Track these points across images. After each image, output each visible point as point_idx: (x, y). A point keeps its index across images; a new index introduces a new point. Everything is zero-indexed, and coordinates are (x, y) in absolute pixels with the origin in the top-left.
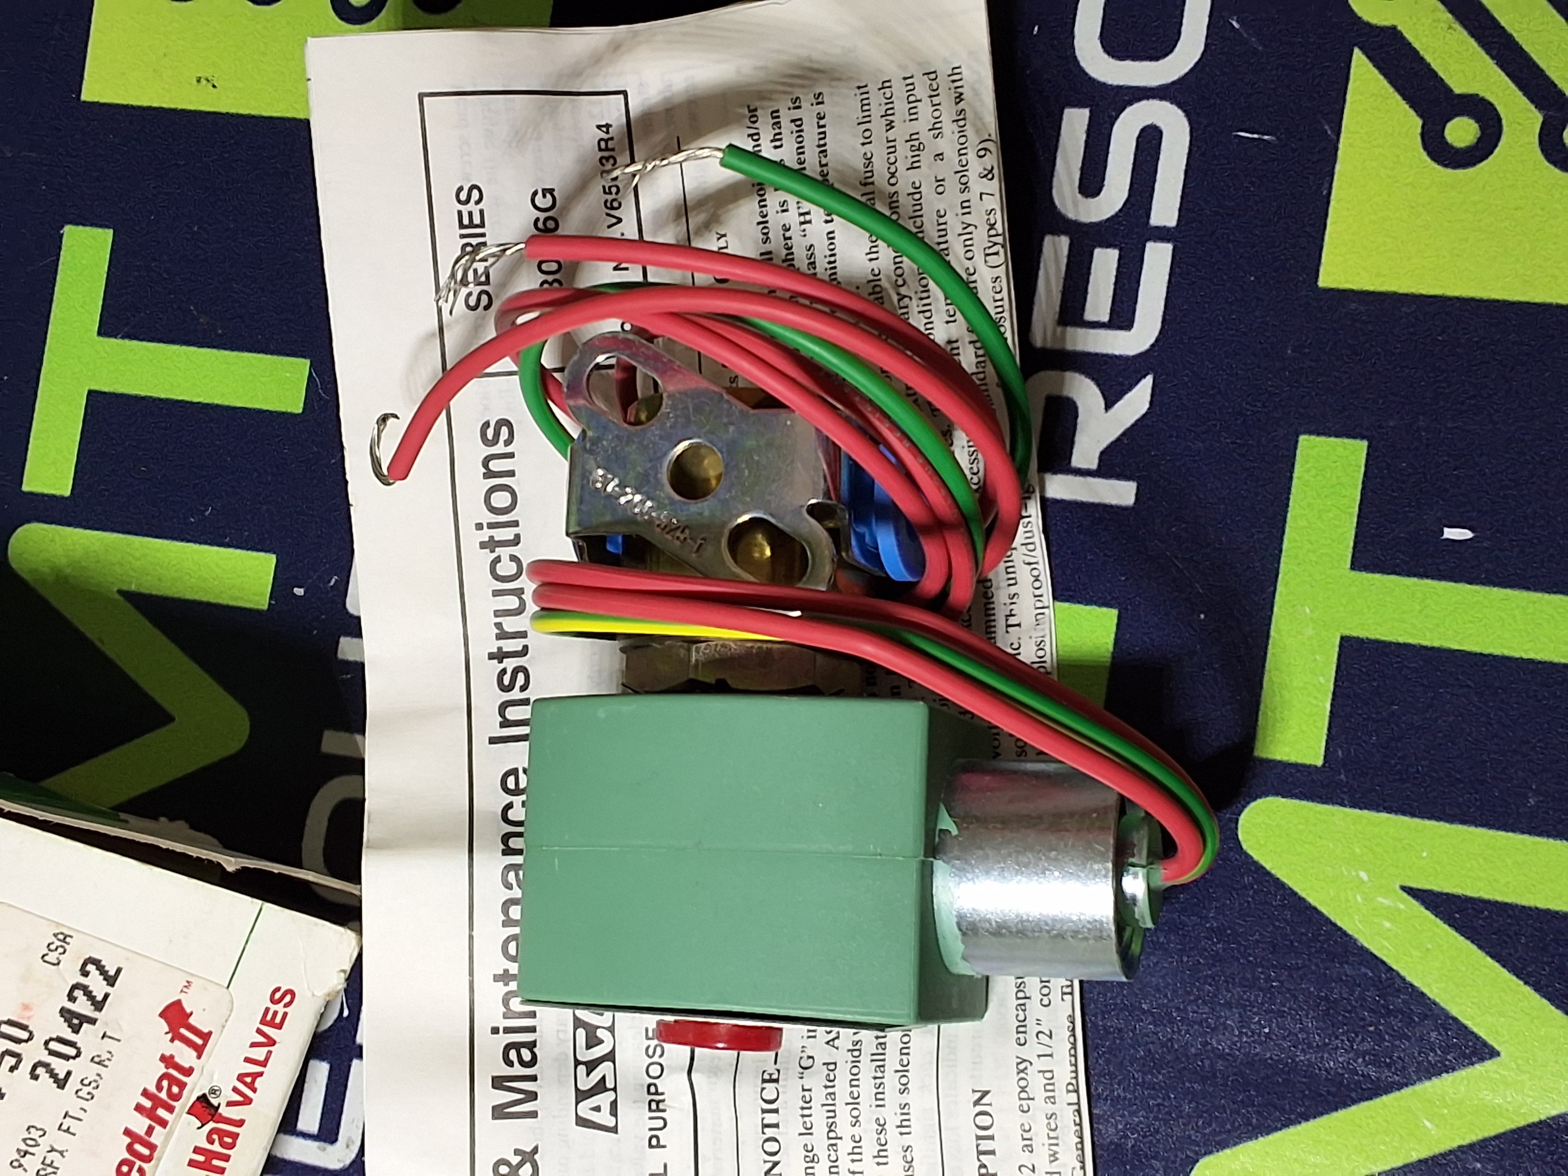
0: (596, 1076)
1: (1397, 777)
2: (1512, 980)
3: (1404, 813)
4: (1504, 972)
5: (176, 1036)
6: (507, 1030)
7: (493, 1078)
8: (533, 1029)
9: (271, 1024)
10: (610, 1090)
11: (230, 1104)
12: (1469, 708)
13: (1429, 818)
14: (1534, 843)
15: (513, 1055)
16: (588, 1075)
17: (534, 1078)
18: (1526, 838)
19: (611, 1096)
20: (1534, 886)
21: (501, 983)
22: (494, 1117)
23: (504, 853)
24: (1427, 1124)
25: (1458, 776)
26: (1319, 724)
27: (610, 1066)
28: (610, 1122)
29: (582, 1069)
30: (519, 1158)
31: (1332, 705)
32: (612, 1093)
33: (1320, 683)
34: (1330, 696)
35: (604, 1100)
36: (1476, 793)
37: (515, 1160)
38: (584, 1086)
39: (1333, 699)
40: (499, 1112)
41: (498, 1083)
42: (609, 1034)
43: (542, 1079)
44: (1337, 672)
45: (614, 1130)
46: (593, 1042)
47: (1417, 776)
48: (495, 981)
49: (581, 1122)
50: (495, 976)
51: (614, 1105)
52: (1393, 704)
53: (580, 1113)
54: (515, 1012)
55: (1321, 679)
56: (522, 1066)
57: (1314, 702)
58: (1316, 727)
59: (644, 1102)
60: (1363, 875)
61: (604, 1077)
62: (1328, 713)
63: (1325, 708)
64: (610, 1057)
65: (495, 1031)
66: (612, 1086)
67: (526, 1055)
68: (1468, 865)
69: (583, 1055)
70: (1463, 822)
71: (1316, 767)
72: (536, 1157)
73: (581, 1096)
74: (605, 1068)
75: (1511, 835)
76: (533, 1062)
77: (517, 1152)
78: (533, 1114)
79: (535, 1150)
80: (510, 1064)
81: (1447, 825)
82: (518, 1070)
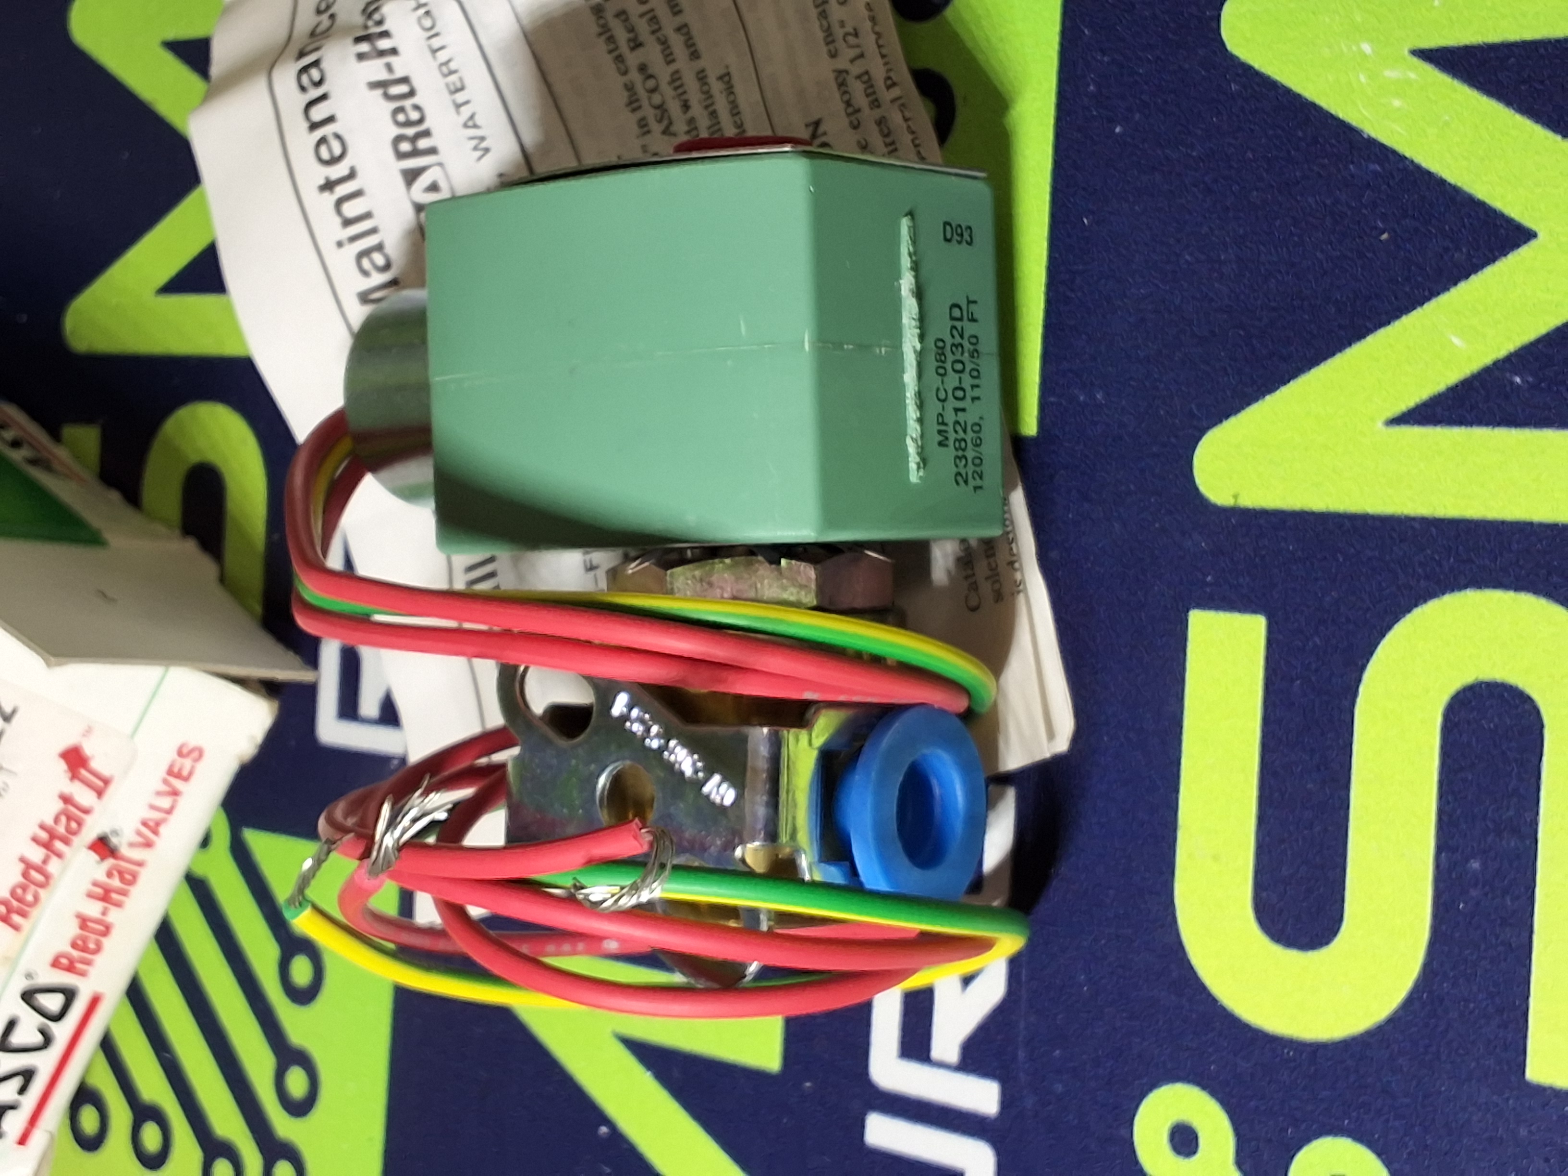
5: (74, 776)
6: (353, 239)
7: (359, 295)
8: (375, 230)
9: (178, 776)
11: (132, 845)
15: (366, 263)
17: (393, 282)
21: (328, 193)
24: (1456, 340)
41: (364, 297)
43: (402, 280)
48: (321, 192)
50: (319, 186)
54: (351, 219)
56: (378, 272)
60: (1366, 48)
65: (340, 244)
67: (378, 259)
80: (367, 274)
82: (376, 278)
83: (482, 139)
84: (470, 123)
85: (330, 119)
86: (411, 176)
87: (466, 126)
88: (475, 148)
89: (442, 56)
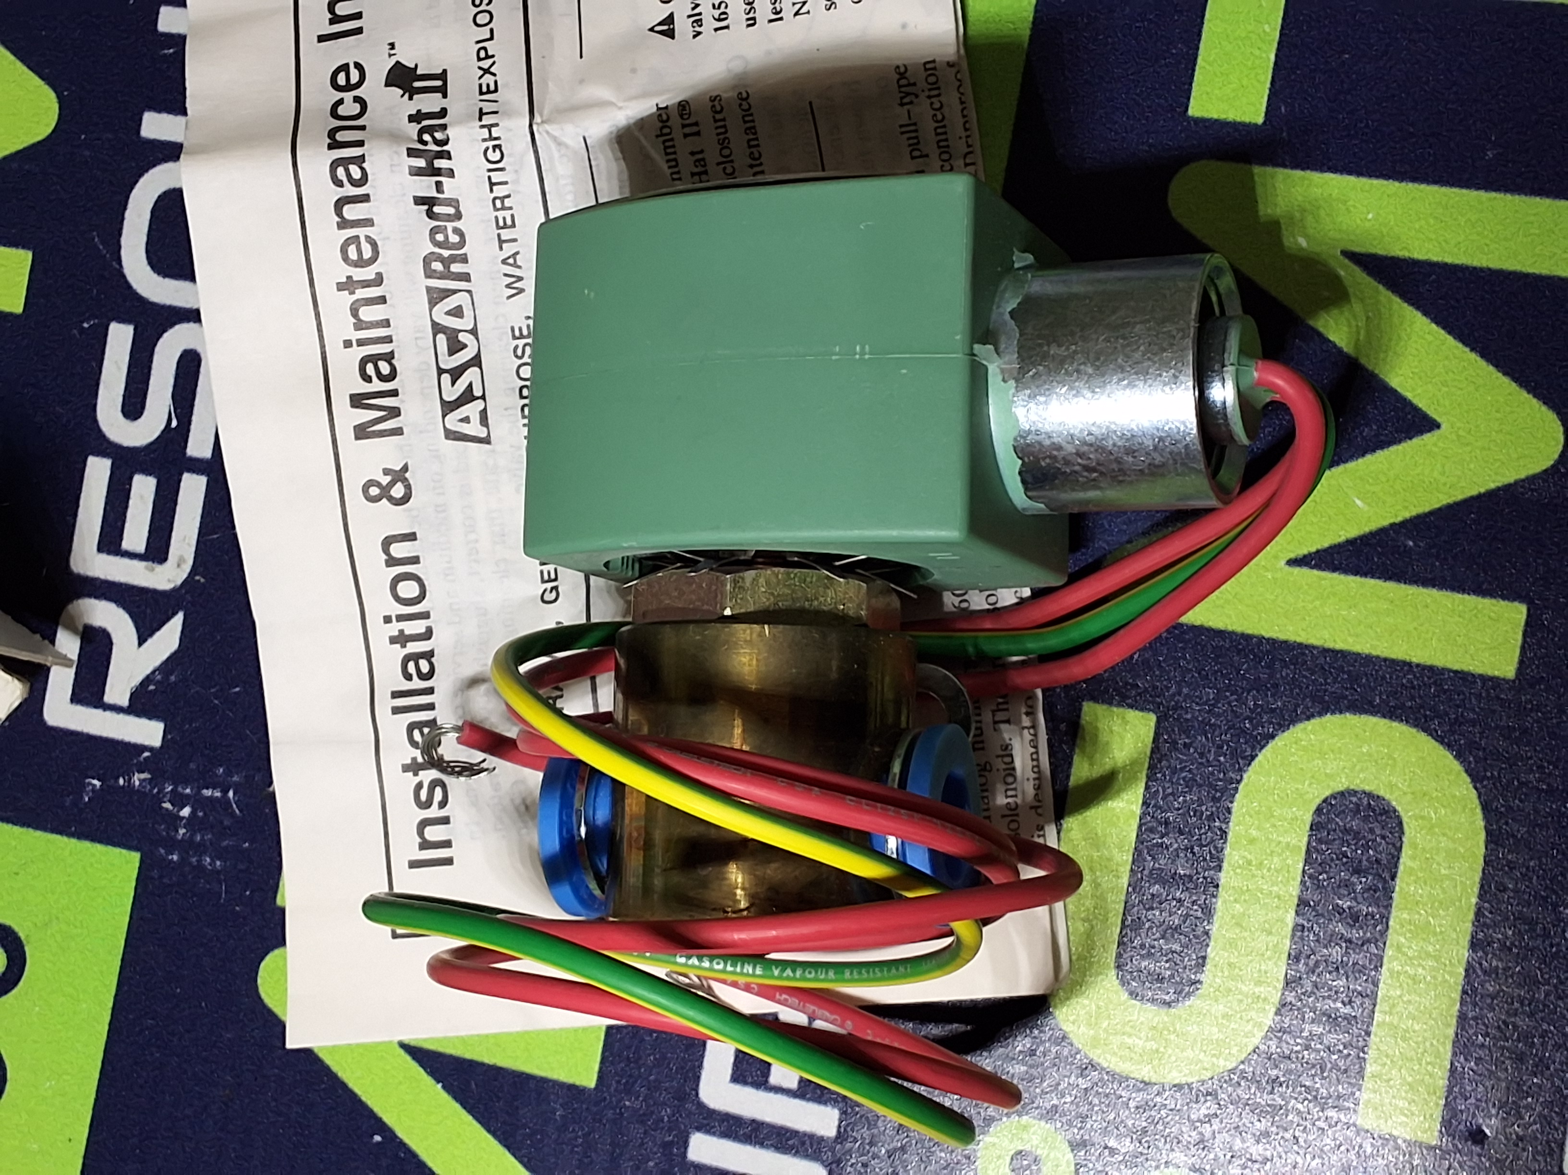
0: (462, 384)
1: (1344, 134)
2: (1457, 348)
3: (1350, 173)
4: (1450, 339)
6: (361, 343)
7: (352, 397)
8: (388, 340)
10: (478, 398)
12: (1427, 54)
13: (1377, 177)
14: (1490, 199)
15: (370, 369)
16: (453, 384)
17: (394, 393)
18: (1483, 195)
19: (479, 405)
20: (1487, 245)
21: (346, 292)
22: (357, 438)
23: (330, 147)
24: (1358, 502)
25: (1412, 130)
26: (1262, 78)
27: (475, 372)
28: (483, 433)
29: (446, 378)
30: (388, 479)
31: (1277, 56)
32: (480, 401)
33: (1264, 31)
34: (1275, 45)
35: (472, 410)
36: (1430, 147)
37: (385, 480)
38: (449, 396)
39: (1278, 50)
40: (362, 432)
41: (357, 401)
42: (471, 337)
43: (404, 394)
44: (1284, 19)
45: (487, 441)
46: (455, 347)
47: (1366, 130)
48: (339, 290)
49: (452, 435)
50: (338, 284)
51: (484, 414)
52: (1343, 52)
53: (448, 426)
54: (366, 322)
55: (1266, 27)
56: (381, 380)
57: (1257, 52)
58: (1258, 81)
59: (516, 408)
60: (1302, 241)
61: (470, 385)
62: (1272, 65)
63: (1269, 59)
64: (476, 361)
65: (348, 344)
66: (480, 394)
67: (384, 367)
68: (1417, 226)
69: (446, 362)
70: (1414, 180)
71: (1256, 125)
72: (407, 475)
73: (448, 407)
74: (471, 375)
75: (1465, 191)
76: (392, 376)
77: (386, 472)
78: (398, 432)
79: (405, 468)
80: (368, 379)
81: (1397, 184)
82: (377, 385)
83: (520, 279)
84: (511, 261)
85: (368, 222)
86: (436, 297)
87: (504, 262)
88: (508, 286)
89: (499, 191)
